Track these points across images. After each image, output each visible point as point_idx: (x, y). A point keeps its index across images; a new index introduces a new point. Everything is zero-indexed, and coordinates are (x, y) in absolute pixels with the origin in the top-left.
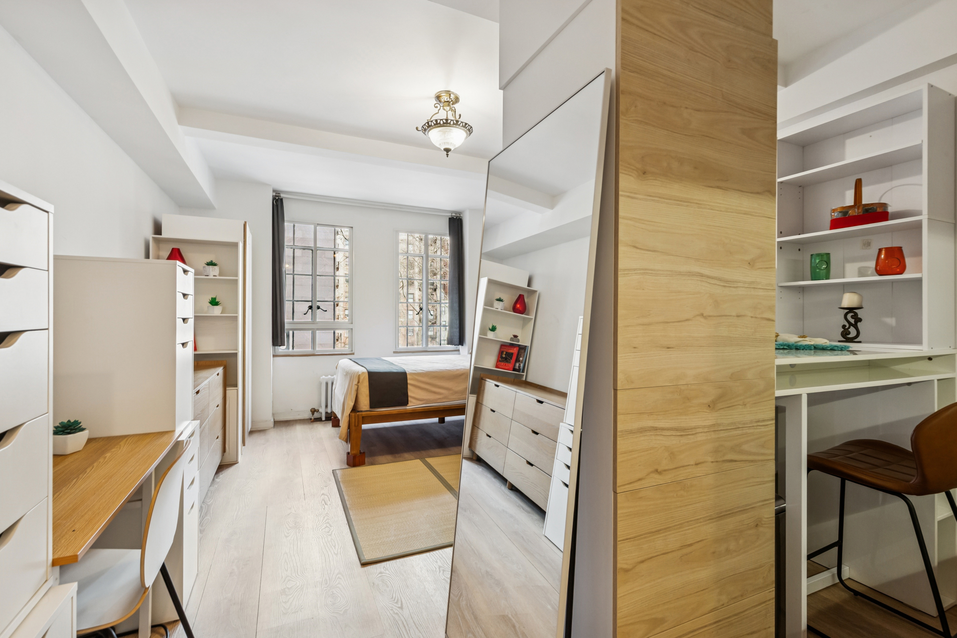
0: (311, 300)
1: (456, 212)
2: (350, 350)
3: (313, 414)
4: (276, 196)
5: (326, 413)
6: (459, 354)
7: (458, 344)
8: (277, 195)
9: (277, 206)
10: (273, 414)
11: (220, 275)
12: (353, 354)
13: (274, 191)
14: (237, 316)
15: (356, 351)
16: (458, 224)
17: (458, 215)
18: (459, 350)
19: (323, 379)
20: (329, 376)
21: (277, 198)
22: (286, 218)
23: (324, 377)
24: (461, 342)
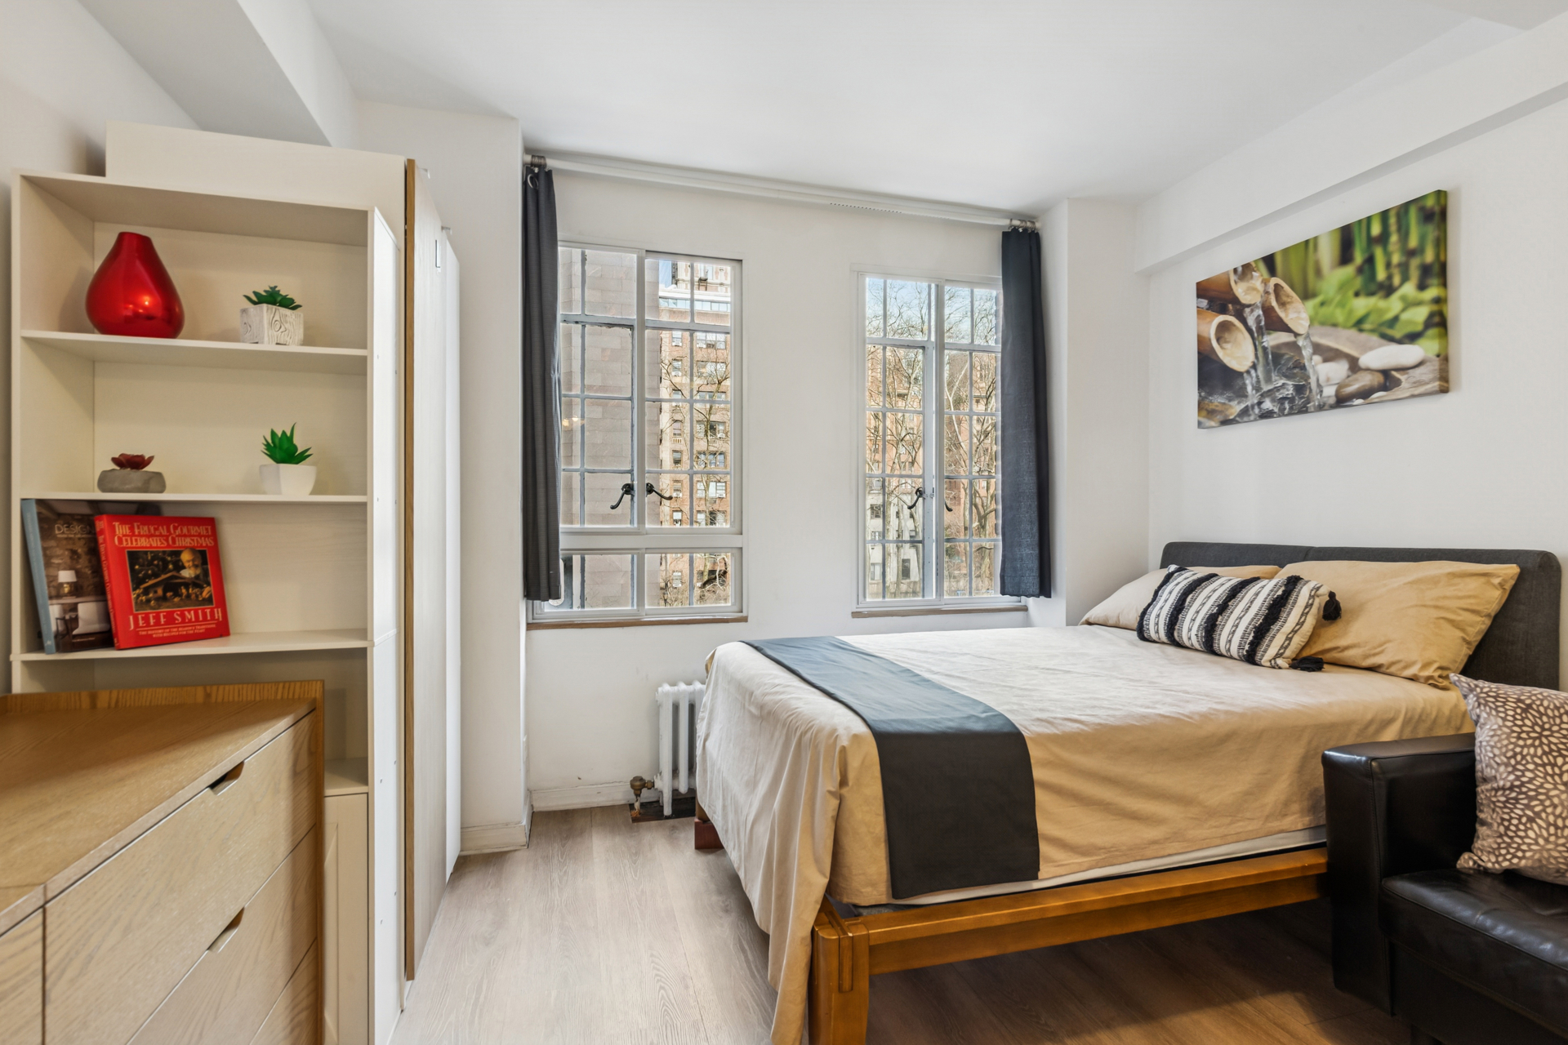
0: (629, 468)
1: (1023, 217)
2: (736, 608)
3: (638, 795)
4: (533, 165)
5: (675, 792)
6: (1027, 623)
7: (1037, 591)
8: (536, 160)
9: (536, 192)
10: (529, 792)
12: (745, 619)
13: (527, 150)
14: (364, 505)
15: (751, 611)
16: (1031, 248)
17: (1029, 224)
18: (1025, 609)
19: (667, 694)
20: (682, 687)
21: (536, 170)
22: (561, 234)
23: (667, 688)
24: (1045, 587)
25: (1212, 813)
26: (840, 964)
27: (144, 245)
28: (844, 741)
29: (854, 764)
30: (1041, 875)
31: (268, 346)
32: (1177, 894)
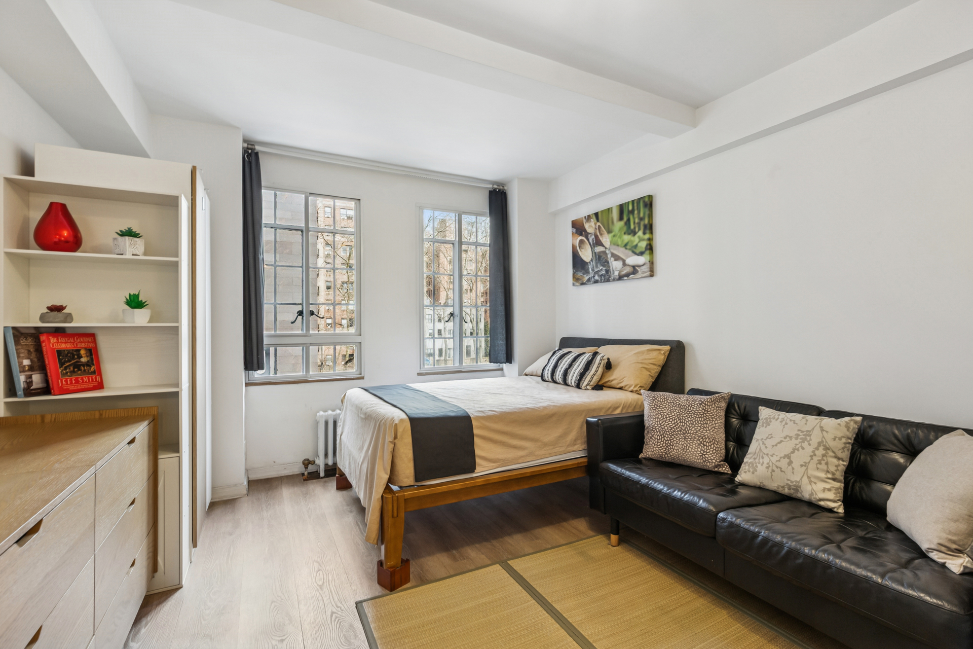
0: (300, 302)
1: (498, 184)
2: (358, 373)
3: (306, 468)
4: (248, 148)
5: (326, 465)
6: (503, 376)
7: (505, 361)
8: (250, 146)
9: (250, 163)
10: (247, 471)
11: (145, 254)
12: (363, 378)
13: (245, 141)
14: (178, 327)
15: (366, 373)
16: (502, 199)
17: (501, 187)
18: (502, 369)
19: (321, 416)
20: (330, 412)
21: (250, 151)
22: (264, 183)
23: (321, 413)
24: (509, 359)
25: (546, 445)
26: (393, 506)
27: (63, 207)
28: (397, 422)
29: (400, 430)
30: (476, 471)
31: (128, 256)
32: (528, 475)
